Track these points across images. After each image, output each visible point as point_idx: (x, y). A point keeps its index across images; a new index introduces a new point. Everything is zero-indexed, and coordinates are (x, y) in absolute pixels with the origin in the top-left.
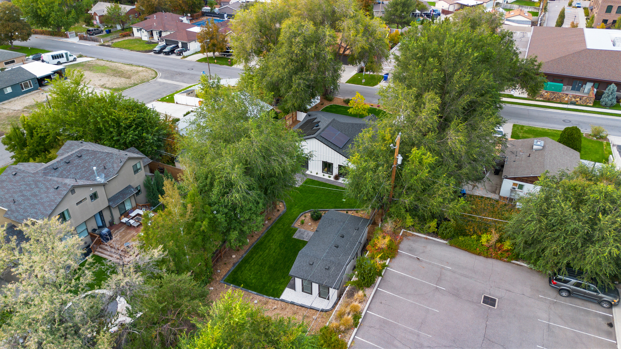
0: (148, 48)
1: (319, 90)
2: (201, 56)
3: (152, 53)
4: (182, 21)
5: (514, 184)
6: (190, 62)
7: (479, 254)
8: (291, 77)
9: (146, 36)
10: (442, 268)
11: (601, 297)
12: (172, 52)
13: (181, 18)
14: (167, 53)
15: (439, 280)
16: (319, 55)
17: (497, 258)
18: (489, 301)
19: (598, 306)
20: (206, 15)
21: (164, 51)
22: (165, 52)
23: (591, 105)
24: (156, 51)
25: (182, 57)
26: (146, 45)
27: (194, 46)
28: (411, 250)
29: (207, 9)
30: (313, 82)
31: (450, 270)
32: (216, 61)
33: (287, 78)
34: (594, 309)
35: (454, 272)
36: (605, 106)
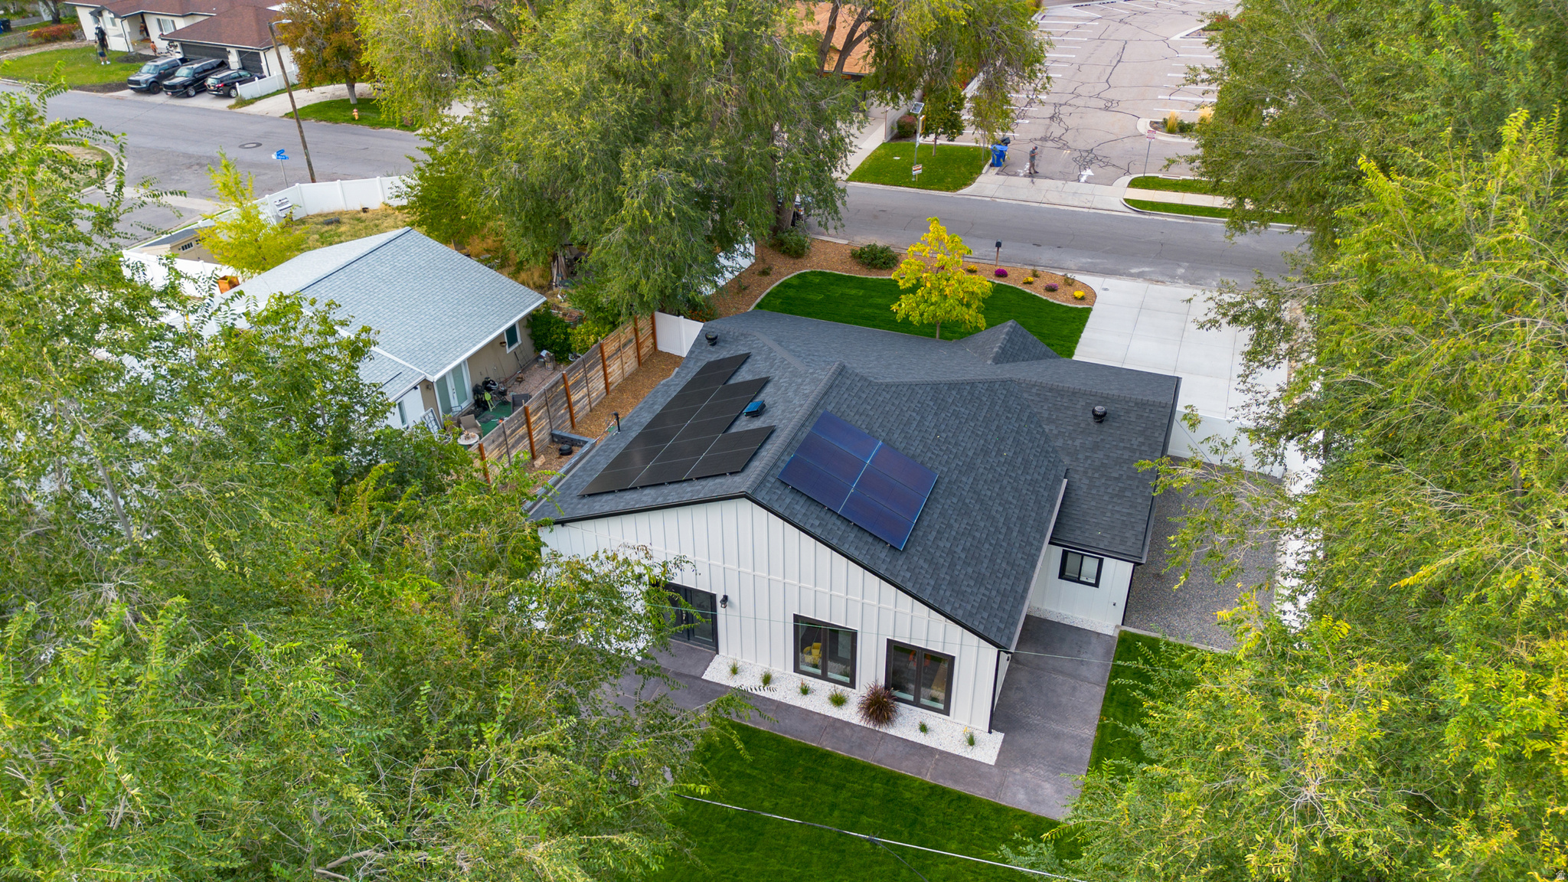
0: (119, 76)
1: (754, 215)
3: (127, 93)
8: (616, 156)
12: (198, 84)
14: (181, 91)
16: (747, 49)
21: (168, 83)
22: (172, 87)
25: (232, 102)
30: (722, 180)
32: (355, 114)
33: (595, 160)
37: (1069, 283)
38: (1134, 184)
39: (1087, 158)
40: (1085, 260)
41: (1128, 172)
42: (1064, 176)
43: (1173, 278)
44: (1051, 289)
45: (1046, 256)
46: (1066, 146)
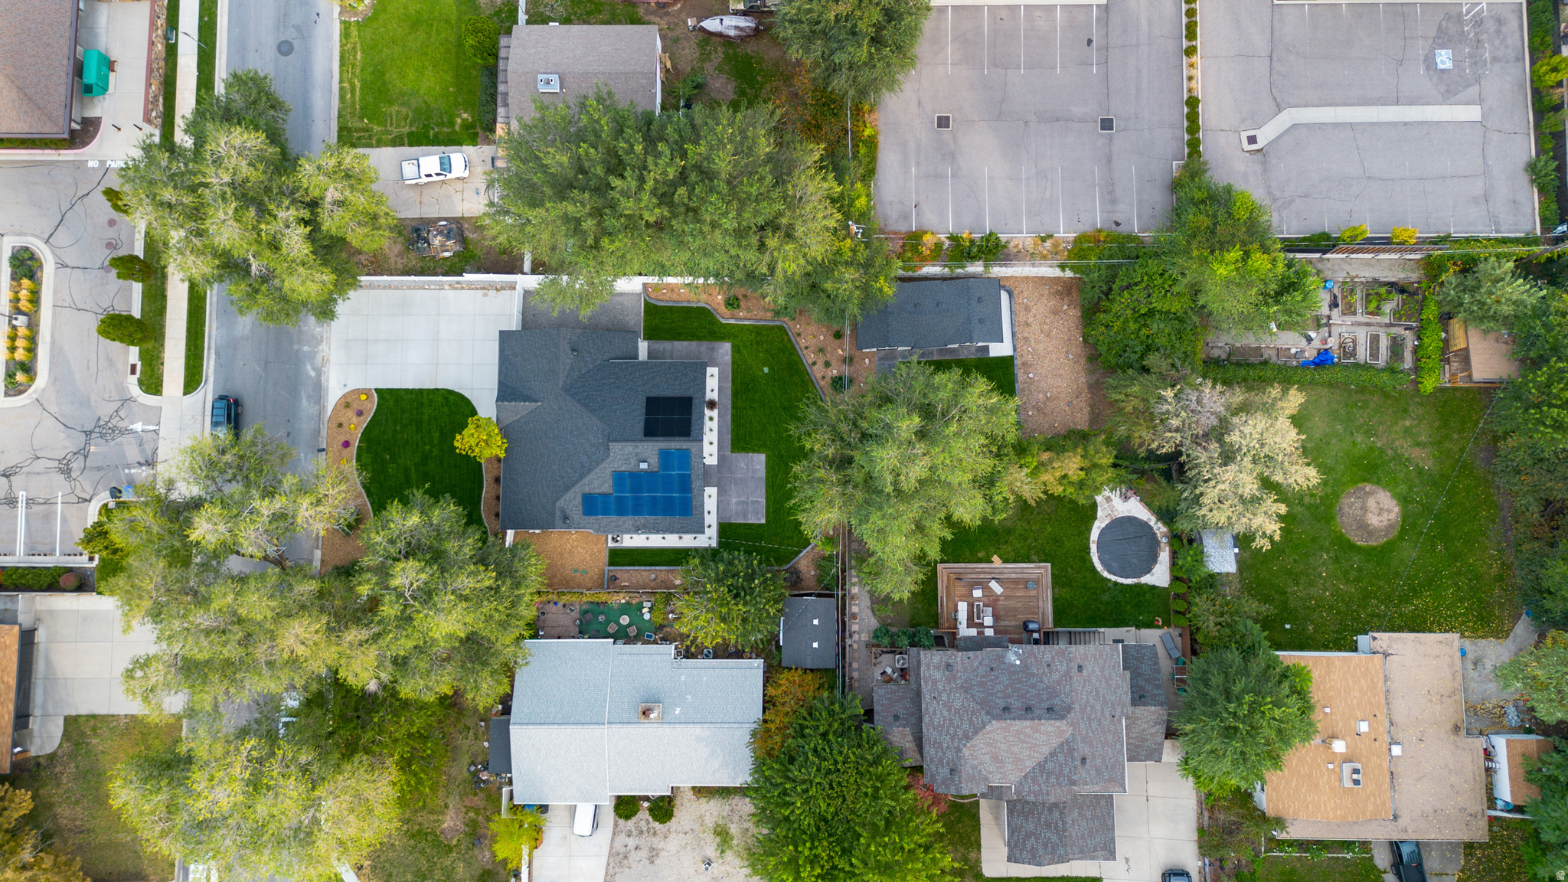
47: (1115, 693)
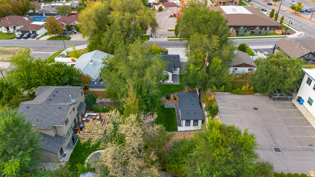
0: (10, 37)
2: (48, 37)
3: (15, 39)
4: (25, 19)
5: (234, 69)
6: (43, 41)
7: (243, 94)
9: (5, 30)
10: (234, 102)
11: (288, 98)
12: (29, 36)
13: (24, 18)
14: (26, 38)
15: (236, 107)
17: (249, 94)
18: (256, 109)
19: (287, 101)
20: (31, 15)
21: (24, 36)
22: (24, 38)
23: (236, 36)
24: (18, 37)
25: (36, 39)
26: (8, 35)
27: (40, 32)
28: (219, 99)
29: (31, 11)
31: (237, 102)
32: (59, 39)
34: (287, 102)
35: (239, 103)
36: (241, 36)
37: (165, 49)
38: (167, 38)
39: (161, 35)
40: (165, 46)
41: (166, 36)
42: (160, 38)
43: (175, 47)
44: (163, 50)
45: (161, 46)
46: (158, 34)
47: (46, 122)
